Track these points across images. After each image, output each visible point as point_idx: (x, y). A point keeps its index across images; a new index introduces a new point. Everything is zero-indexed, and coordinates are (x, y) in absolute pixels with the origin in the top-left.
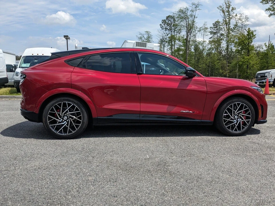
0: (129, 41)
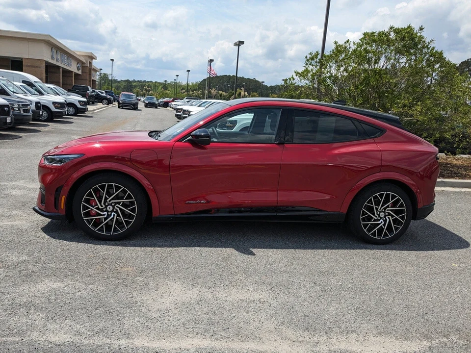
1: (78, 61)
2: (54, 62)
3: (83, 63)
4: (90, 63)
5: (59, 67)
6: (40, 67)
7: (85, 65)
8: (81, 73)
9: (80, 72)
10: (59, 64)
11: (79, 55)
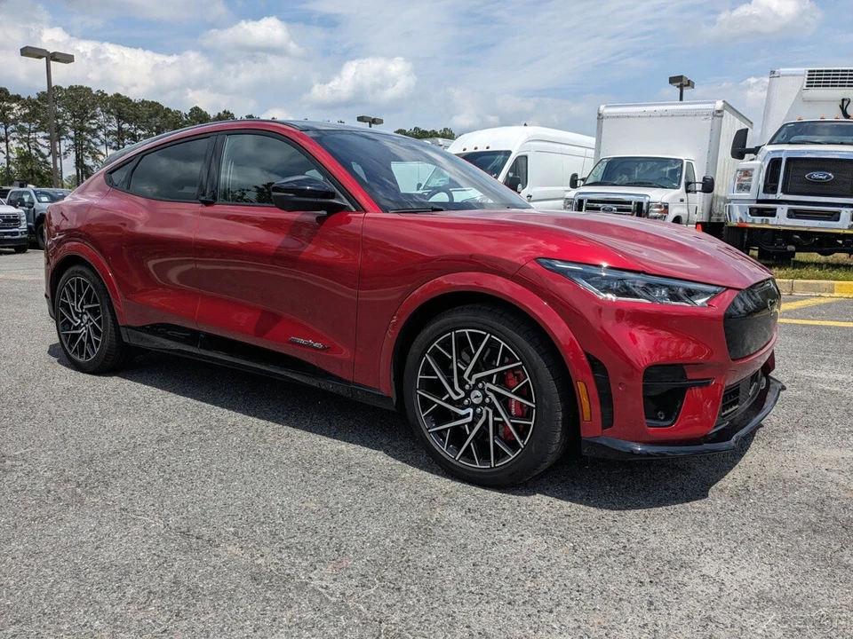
0: (783, 70)
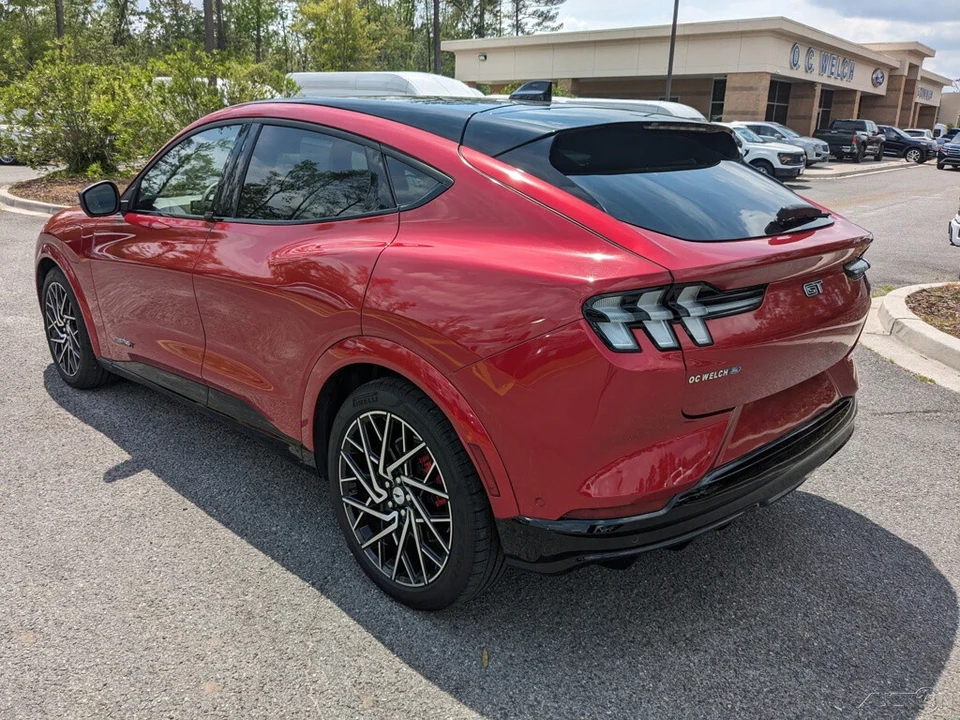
1: (878, 66)
2: (800, 74)
3: (893, 69)
4: (913, 68)
5: (812, 84)
6: (756, 89)
7: (898, 73)
8: (884, 93)
9: (881, 90)
10: (813, 77)
11: (876, 53)
